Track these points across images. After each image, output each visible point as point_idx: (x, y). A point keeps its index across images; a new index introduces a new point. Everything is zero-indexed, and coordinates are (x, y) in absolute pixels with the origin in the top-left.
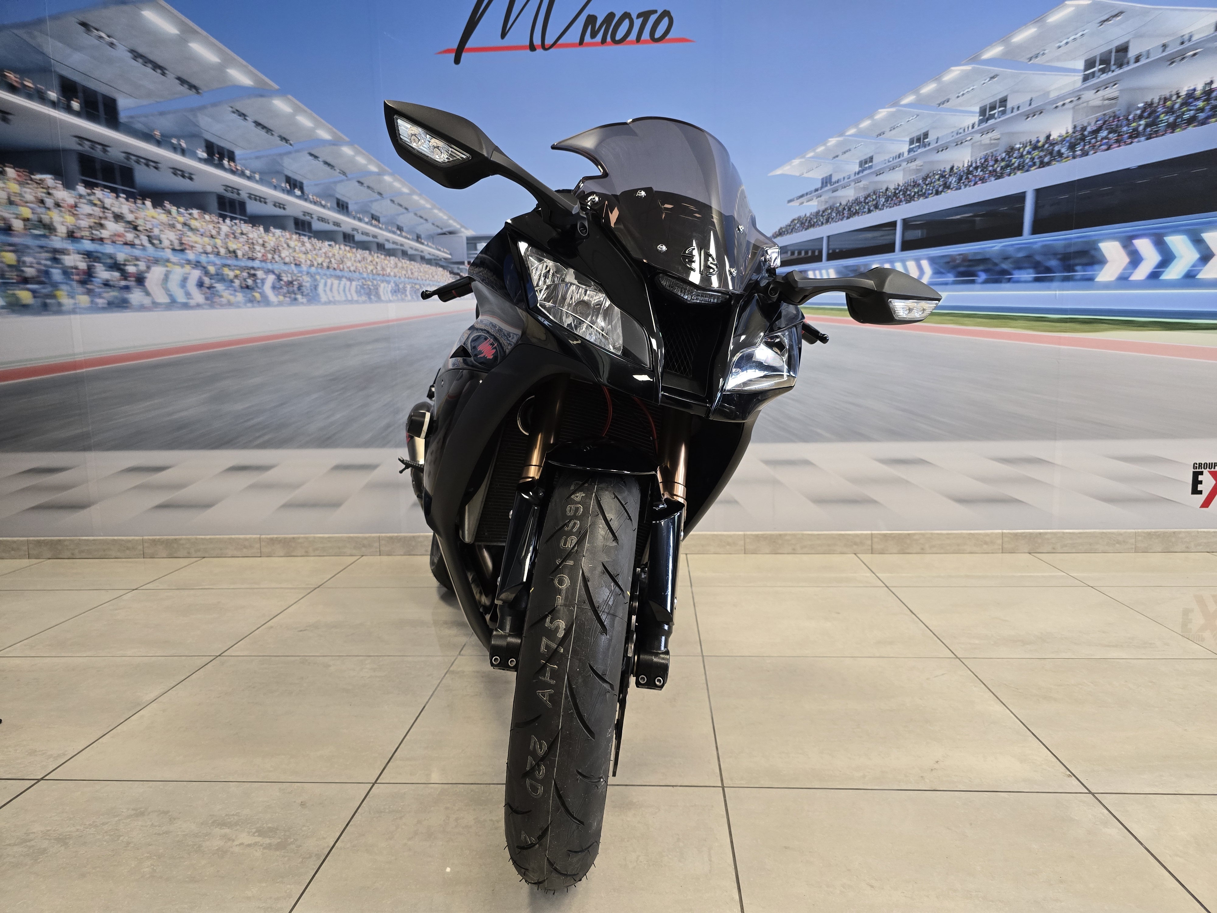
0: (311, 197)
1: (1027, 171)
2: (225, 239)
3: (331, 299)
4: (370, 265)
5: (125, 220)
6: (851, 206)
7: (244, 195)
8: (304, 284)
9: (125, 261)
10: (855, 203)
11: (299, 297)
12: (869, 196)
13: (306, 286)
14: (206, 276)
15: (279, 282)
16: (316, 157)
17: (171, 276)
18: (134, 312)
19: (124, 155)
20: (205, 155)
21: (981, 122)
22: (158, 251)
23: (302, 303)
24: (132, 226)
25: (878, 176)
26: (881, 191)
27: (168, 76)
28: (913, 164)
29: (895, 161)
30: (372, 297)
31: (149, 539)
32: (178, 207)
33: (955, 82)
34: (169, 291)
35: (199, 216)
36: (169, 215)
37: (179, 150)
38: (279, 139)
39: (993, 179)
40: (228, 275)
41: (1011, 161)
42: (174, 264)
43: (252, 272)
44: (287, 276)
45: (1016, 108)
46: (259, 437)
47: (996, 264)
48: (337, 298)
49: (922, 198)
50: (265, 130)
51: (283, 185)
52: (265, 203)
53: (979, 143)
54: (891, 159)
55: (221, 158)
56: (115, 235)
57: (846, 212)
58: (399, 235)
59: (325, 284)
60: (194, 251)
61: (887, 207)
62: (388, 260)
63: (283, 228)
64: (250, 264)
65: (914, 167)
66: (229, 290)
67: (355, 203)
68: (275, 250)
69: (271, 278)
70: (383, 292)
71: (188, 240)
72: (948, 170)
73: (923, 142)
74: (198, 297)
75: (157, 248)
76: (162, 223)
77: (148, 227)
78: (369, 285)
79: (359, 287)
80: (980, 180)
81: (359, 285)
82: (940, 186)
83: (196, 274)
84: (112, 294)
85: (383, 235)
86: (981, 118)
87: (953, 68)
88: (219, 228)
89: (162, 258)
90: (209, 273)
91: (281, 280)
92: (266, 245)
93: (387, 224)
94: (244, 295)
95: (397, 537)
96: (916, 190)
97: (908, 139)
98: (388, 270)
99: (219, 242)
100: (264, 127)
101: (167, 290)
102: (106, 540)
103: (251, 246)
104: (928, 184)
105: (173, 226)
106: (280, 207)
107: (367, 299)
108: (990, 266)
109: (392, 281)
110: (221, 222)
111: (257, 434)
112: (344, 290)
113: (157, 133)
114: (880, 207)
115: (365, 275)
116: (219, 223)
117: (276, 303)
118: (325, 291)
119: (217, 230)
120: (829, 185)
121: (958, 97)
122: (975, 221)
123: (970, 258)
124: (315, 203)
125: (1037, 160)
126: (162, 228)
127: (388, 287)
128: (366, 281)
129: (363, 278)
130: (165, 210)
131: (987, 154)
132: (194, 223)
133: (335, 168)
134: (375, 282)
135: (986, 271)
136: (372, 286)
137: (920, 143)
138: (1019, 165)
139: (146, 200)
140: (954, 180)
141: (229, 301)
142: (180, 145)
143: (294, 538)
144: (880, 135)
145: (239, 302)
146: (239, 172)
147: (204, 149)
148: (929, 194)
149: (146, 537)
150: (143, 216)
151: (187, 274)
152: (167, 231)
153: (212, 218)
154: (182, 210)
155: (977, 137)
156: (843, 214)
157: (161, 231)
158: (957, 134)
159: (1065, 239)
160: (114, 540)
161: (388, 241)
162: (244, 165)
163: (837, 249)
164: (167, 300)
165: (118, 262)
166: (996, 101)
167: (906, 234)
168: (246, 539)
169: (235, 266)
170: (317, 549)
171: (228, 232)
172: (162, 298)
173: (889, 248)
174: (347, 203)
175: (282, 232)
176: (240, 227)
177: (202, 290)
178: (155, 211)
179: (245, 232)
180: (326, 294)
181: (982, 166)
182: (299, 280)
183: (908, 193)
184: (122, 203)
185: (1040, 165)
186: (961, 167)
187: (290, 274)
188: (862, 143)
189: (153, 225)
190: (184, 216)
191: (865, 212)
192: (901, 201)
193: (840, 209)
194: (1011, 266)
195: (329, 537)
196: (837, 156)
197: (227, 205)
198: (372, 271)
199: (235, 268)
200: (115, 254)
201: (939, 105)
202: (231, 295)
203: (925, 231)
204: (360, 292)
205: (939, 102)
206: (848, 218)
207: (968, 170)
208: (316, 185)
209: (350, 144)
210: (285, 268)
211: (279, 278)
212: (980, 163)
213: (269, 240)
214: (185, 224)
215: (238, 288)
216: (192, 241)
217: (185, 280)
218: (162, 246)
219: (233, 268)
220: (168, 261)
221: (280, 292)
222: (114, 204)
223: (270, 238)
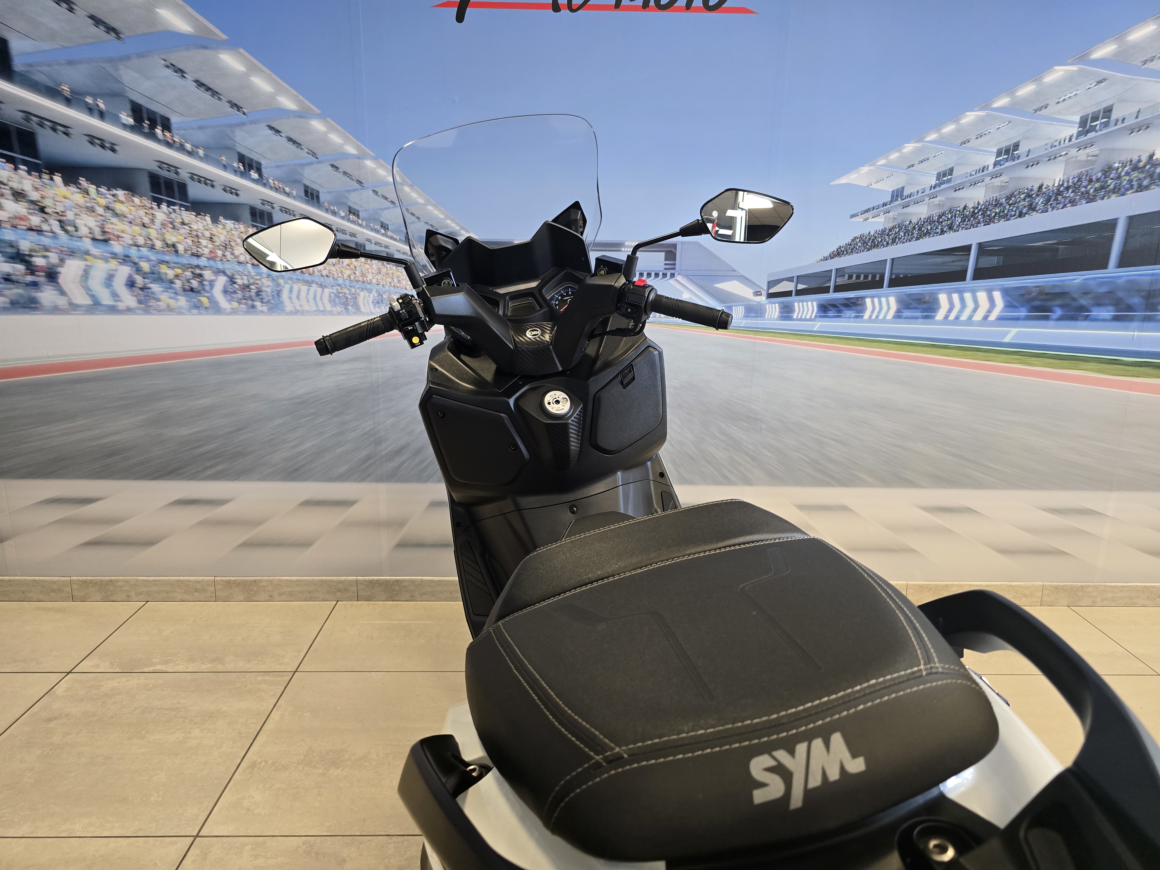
0: (271, 181)
1: (1123, 194)
2: (161, 229)
3: (298, 308)
4: (347, 269)
5: (28, 198)
6: (923, 225)
7: (184, 175)
8: (264, 289)
9: (31, 250)
10: (927, 222)
11: (258, 304)
12: (943, 214)
13: (267, 292)
14: (138, 274)
15: (231, 285)
16: (278, 131)
17: (92, 273)
18: (46, 314)
19: (21, 114)
20: (131, 121)
21: (1079, 134)
22: (74, 240)
23: (262, 312)
24: (37, 207)
25: (957, 192)
26: (958, 209)
27: (77, 13)
28: (998, 179)
29: (978, 175)
30: (349, 307)
31: (79, 581)
32: (98, 186)
33: (1057, 85)
34: (91, 291)
35: (126, 198)
36: (86, 196)
37: (96, 113)
38: (228, 105)
39: (1084, 202)
40: (166, 274)
41: (1107, 182)
42: (95, 257)
43: (198, 271)
44: (242, 279)
45: (1121, 119)
46: (211, 467)
47: (1074, 300)
48: (306, 307)
49: (1003, 220)
50: (209, 93)
51: (235, 165)
52: (213, 186)
53: (1074, 159)
54: (974, 173)
55: (153, 126)
56: (16, 218)
57: (916, 232)
58: (383, 235)
59: (291, 291)
60: (121, 243)
61: (962, 229)
62: (369, 264)
63: (236, 219)
64: (195, 261)
65: (999, 184)
66: (167, 292)
67: (328, 192)
68: (226, 246)
69: (222, 280)
70: (363, 302)
71: (113, 228)
72: (1036, 189)
73: (1012, 154)
74: (129, 299)
75: (71, 236)
76: (77, 204)
77: (60, 208)
78: (345, 293)
79: (333, 295)
80: (1070, 202)
81: (333, 293)
82: (1025, 207)
83: (125, 271)
84: (16, 292)
85: (363, 233)
86: (1080, 129)
87: (1056, 68)
88: (153, 214)
89: (79, 249)
90: (141, 271)
91: (235, 283)
92: (215, 239)
93: (368, 220)
94: (188, 299)
95: (378, 581)
96: (997, 210)
97: (995, 150)
98: (370, 277)
99: (153, 233)
100: (208, 89)
101: (88, 289)
102: (25, 580)
103: (196, 240)
104: (1012, 204)
105: (91, 210)
106: (232, 193)
107: (343, 309)
108: (1067, 301)
109: (375, 290)
110: (156, 207)
111: (208, 465)
112: (315, 299)
113: (66, 89)
114: (955, 228)
115: (340, 281)
116: (152, 208)
117: (229, 311)
118: (290, 298)
119: (151, 217)
120: (899, 199)
121: (1058, 103)
122: (1058, 249)
123: (1047, 291)
124: (277, 190)
125: (1135, 183)
126: (77, 211)
127: (369, 296)
128: (341, 289)
129: (338, 285)
130: (80, 189)
131: (1081, 172)
132: (119, 208)
133: (302, 147)
134: (353, 290)
135: (1062, 306)
136: (349, 294)
137: (1009, 155)
138: (1115, 187)
139: (54, 175)
140: (1041, 200)
141: (168, 306)
142: (98, 105)
143: (255, 581)
144: (965, 144)
145: (181, 308)
146: (178, 145)
147: (130, 113)
148: (1011, 216)
149: (75, 578)
150: (52, 195)
151: (112, 270)
152: (84, 216)
153: (143, 201)
154: (103, 190)
155: (1073, 152)
156: (913, 234)
157: (76, 214)
158: (1052, 147)
159: (1153, 275)
160: (35, 580)
161: (369, 241)
162: (182, 136)
163: (902, 274)
164: (89, 302)
165: (21, 252)
166: (1099, 111)
167: (980, 260)
168: (199, 582)
169: (175, 263)
170: (283, 594)
171: (165, 220)
172: (81, 299)
173: (959, 276)
174: (318, 192)
175: (234, 224)
176: (181, 215)
177: (133, 292)
178: (68, 190)
179: (186, 221)
180: (292, 303)
181: (1074, 187)
182: (257, 284)
183: (989, 213)
184: (22, 178)
185: (1138, 188)
186: (1051, 185)
187: (246, 275)
188: (943, 152)
189: (65, 206)
190: (106, 198)
191: (938, 233)
192: (979, 223)
193: (909, 228)
194: (1090, 301)
195: (298, 581)
196: (913, 166)
197: (163, 186)
198: (349, 276)
199: (176, 265)
200: (17, 242)
201: (1036, 111)
202: (171, 298)
203: (1002, 258)
204: (335, 300)
205: (1036, 108)
206: (917, 239)
207: (1058, 190)
208: (277, 167)
209: (322, 117)
210: (240, 268)
211: (232, 280)
212: (1073, 182)
213: (218, 232)
214: (107, 208)
215: (180, 290)
216: (117, 230)
217: (110, 279)
218: (79, 234)
219: (173, 265)
220: (87, 253)
221: (233, 297)
222: (11, 177)
223: (220, 230)
